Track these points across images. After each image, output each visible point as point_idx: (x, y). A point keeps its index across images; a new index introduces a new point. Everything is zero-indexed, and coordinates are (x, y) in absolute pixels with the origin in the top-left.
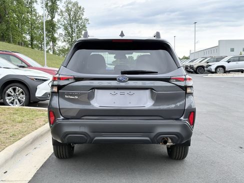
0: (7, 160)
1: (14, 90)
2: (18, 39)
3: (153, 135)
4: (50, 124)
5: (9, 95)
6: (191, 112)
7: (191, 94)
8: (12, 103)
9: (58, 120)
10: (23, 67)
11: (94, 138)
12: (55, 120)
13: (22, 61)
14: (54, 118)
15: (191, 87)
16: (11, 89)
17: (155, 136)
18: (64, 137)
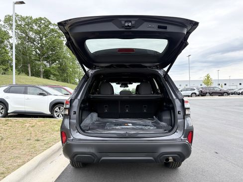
0: (29, 172)
1: (59, 108)
2: (72, 81)
3: (157, 154)
4: (62, 143)
5: (56, 112)
6: (189, 132)
7: (189, 115)
8: (58, 116)
9: (69, 140)
10: (68, 94)
11: (101, 158)
12: (66, 141)
13: (67, 91)
14: (65, 138)
15: (188, 109)
16: (57, 108)
17: (158, 156)
18: (74, 157)
